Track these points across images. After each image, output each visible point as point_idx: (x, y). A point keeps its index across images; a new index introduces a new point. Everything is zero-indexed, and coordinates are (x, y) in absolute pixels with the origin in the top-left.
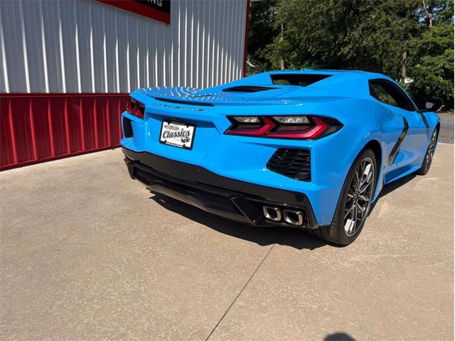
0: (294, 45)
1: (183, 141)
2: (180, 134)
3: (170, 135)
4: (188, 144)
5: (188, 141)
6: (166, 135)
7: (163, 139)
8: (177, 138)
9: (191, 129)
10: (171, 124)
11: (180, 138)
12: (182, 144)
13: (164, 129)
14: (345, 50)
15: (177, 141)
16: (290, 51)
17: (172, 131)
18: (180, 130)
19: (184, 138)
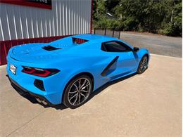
0: (125, 8)
14: (146, 10)
15: (13, 71)
16: (123, 10)
18: (13, 67)
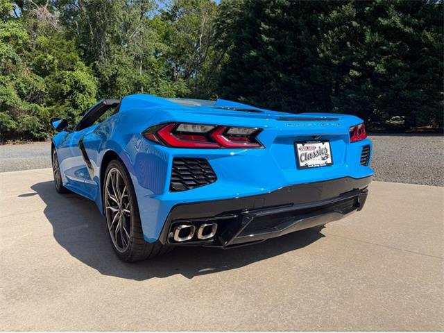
1: (323, 159)
2: (319, 153)
3: (309, 157)
4: (329, 161)
5: (327, 158)
6: (303, 158)
7: (302, 164)
8: (316, 158)
9: (327, 145)
10: (306, 145)
11: (320, 157)
12: (324, 162)
13: (300, 153)
15: (317, 161)
17: (309, 152)
18: (317, 149)
19: (324, 156)
